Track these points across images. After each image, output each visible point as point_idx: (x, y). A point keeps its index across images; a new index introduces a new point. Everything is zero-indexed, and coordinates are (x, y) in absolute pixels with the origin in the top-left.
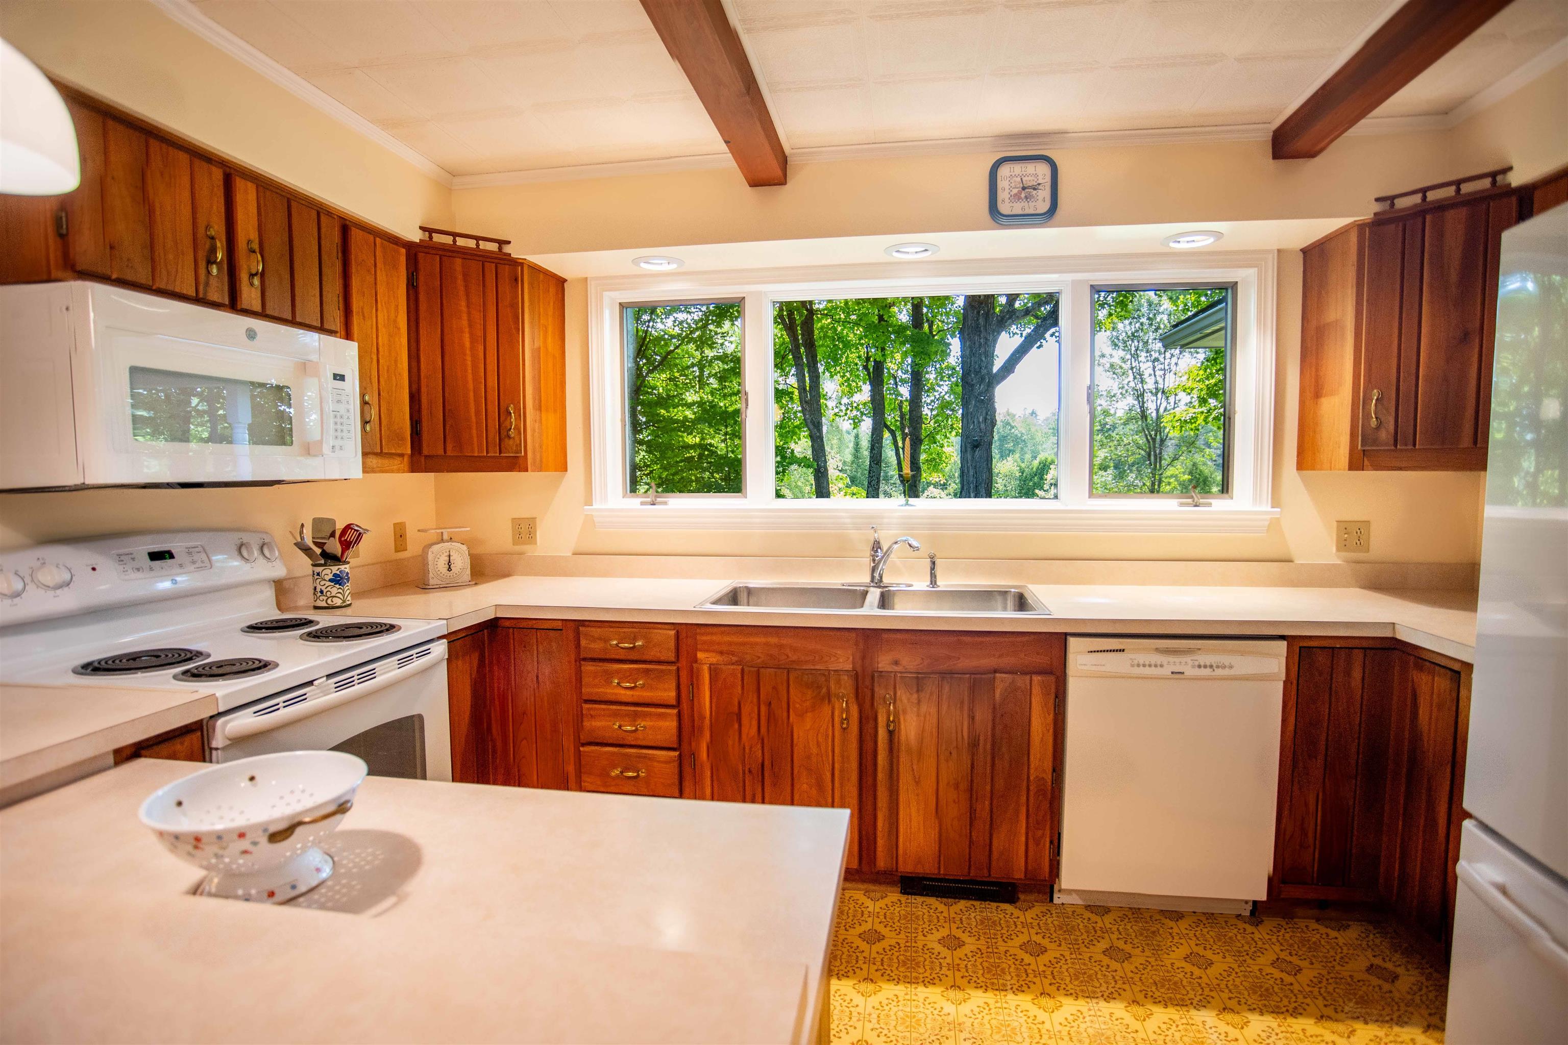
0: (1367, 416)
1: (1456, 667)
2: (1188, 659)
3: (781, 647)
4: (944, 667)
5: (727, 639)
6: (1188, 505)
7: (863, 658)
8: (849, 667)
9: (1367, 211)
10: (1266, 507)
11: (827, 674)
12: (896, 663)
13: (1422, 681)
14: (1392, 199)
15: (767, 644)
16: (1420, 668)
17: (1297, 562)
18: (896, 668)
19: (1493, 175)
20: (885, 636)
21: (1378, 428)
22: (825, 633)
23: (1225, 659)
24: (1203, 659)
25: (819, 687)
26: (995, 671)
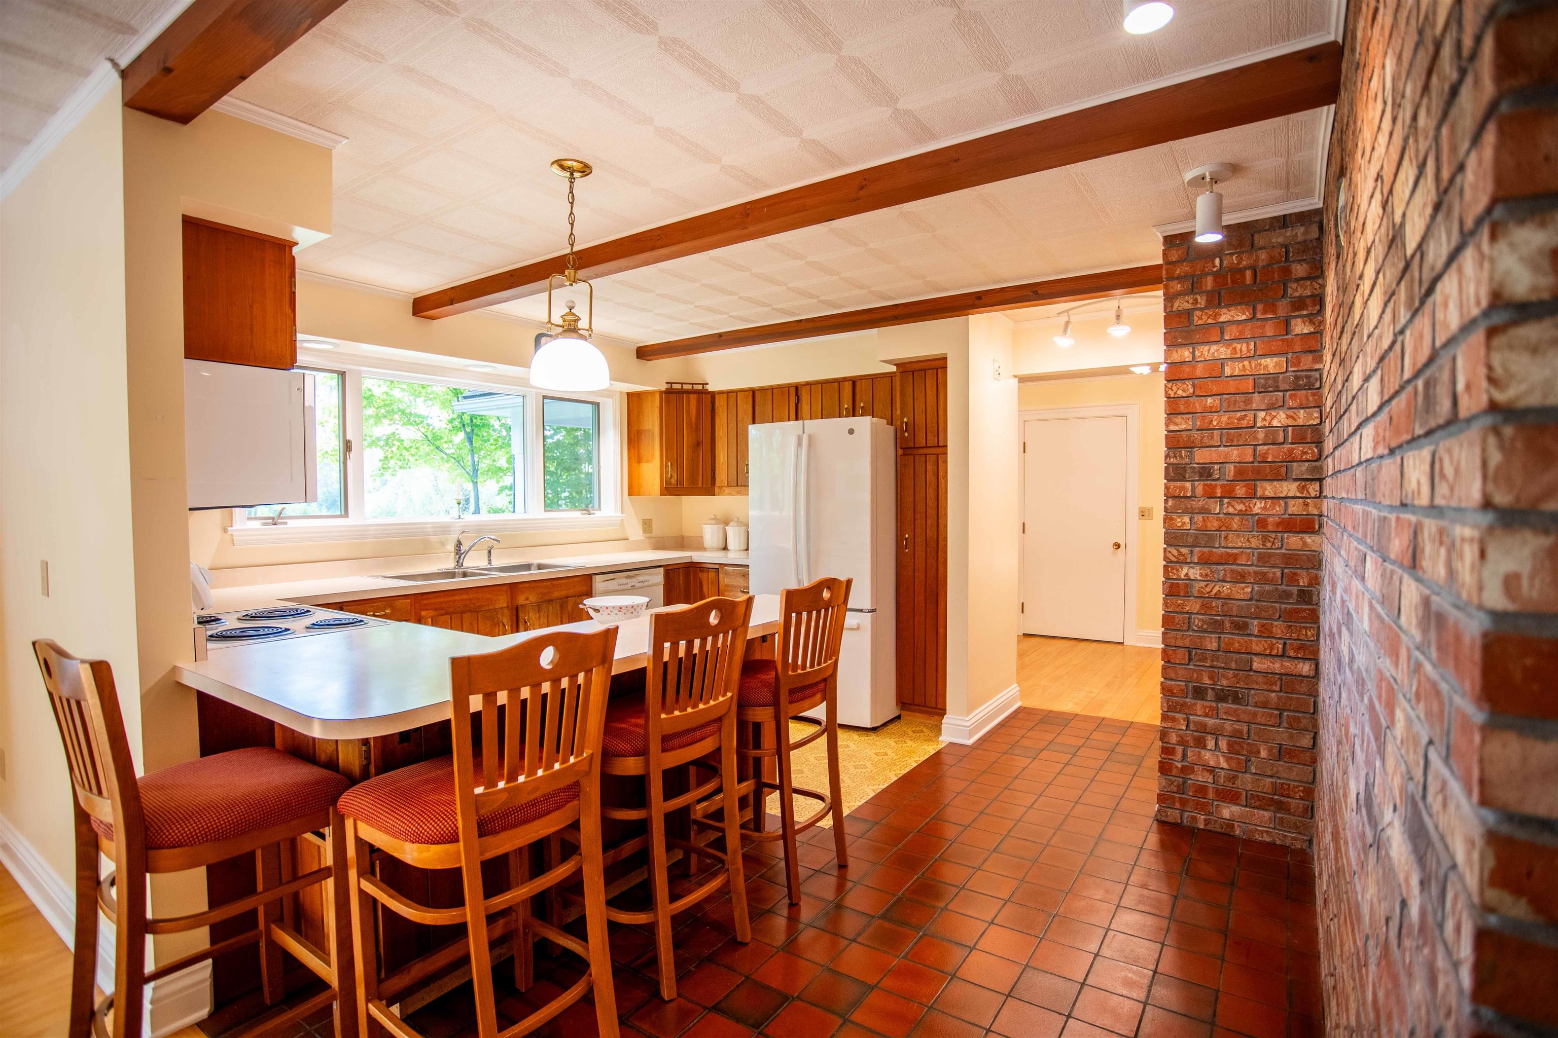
0: (667, 473)
1: (717, 567)
2: (635, 580)
3: (470, 600)
4: (547, 598)
5: (439, 600)
6: (584, 514)
7: (512, 599)
8: (505, 605)
9: (664, 387)
10: (619, 514)
11: (495, 610)
12: (527, 599)
13: (703, 576)
14: (672, 383)
15: (462, 600)
16: (702, 571)
17: (631, 539)
18: (527, 602)
19: (703, 384)
20: (520, 586)
21: (671, 478)
22: (495, 588)
23: (646, 578)
24: (641, 578)
25: (494, 619)
26: (567, 597)
